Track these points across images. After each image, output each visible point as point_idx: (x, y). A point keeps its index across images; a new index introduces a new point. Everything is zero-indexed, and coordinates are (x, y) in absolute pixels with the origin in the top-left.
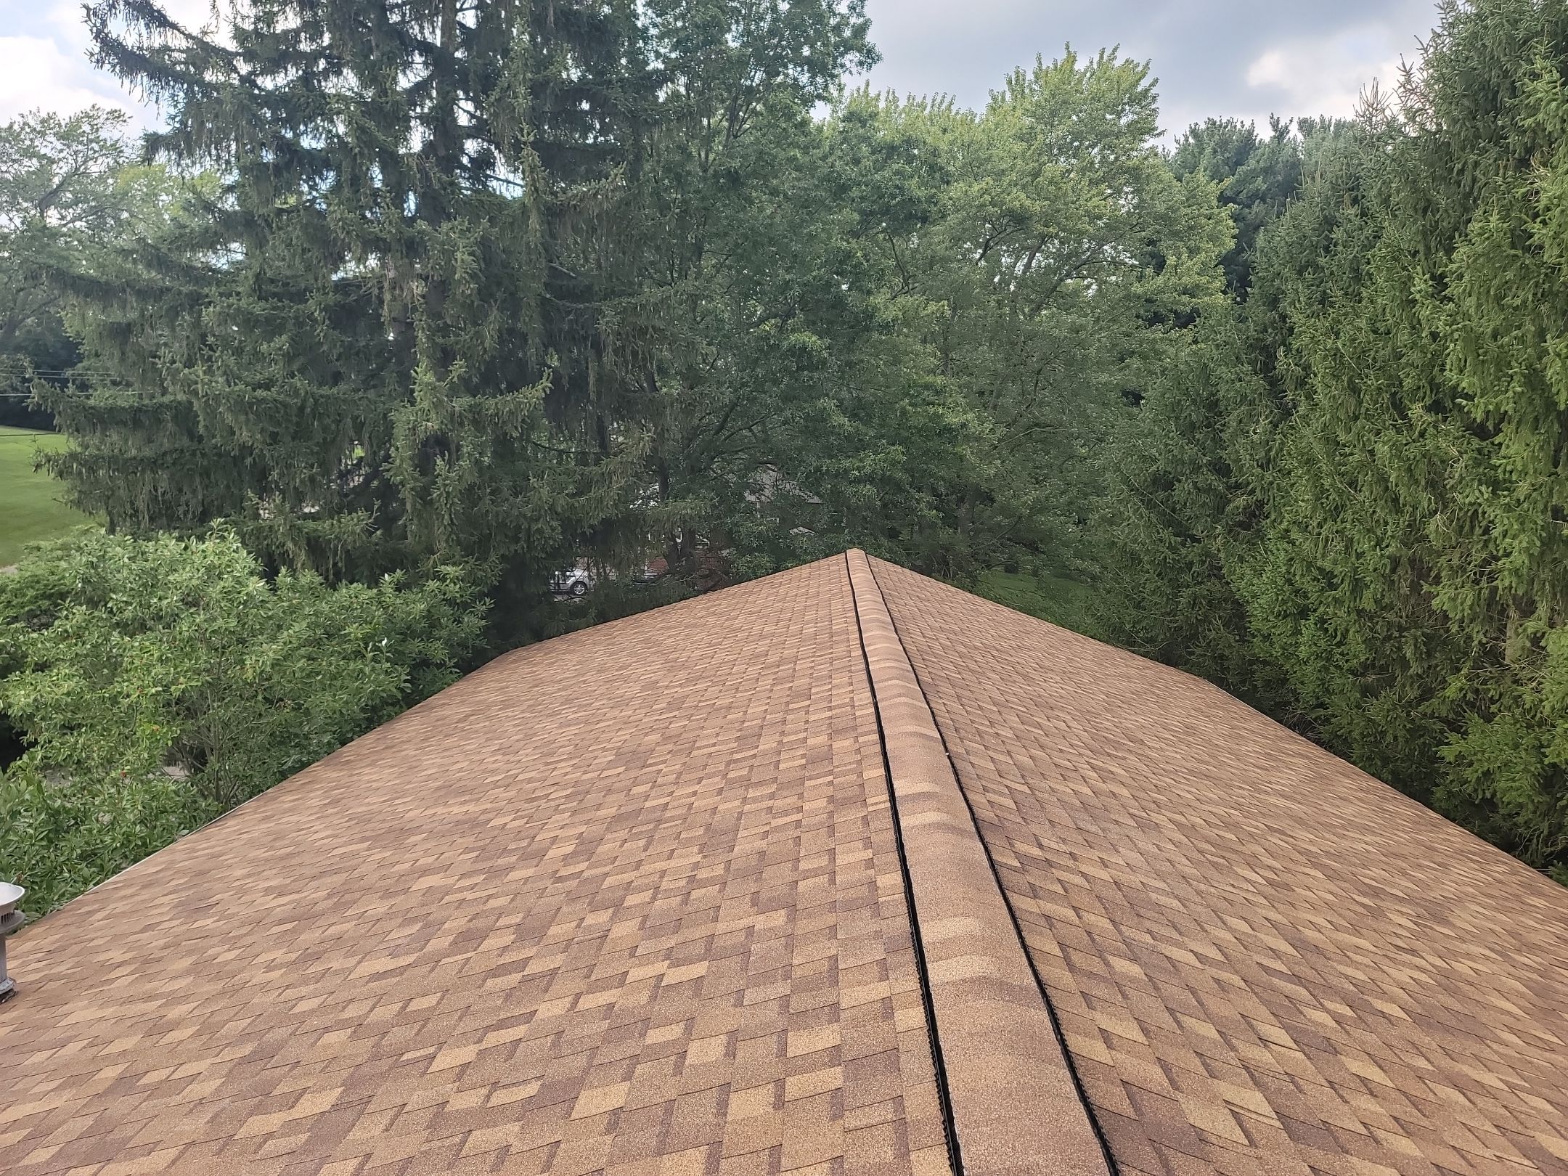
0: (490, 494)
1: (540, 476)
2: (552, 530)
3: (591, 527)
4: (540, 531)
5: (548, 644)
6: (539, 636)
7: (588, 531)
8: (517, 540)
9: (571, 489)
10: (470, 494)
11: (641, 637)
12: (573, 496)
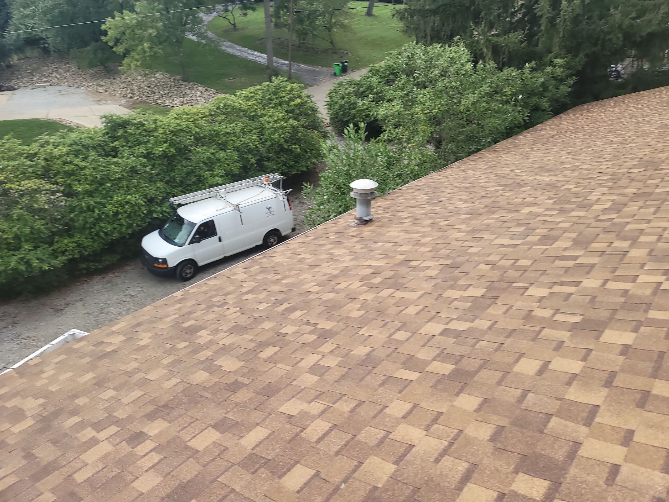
0: (587, 19)
1: (616, 8)
2: (617, 39)
3: (641, 37)
4: (610, 40)
5: (601, 102)
6: (597, 97)
7: (639, 39)
8: (596, 45)
9: (634, 15)
10: (576, 20)
11: (659, 100)
12: (633, 19)
